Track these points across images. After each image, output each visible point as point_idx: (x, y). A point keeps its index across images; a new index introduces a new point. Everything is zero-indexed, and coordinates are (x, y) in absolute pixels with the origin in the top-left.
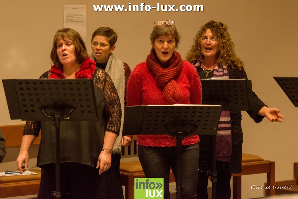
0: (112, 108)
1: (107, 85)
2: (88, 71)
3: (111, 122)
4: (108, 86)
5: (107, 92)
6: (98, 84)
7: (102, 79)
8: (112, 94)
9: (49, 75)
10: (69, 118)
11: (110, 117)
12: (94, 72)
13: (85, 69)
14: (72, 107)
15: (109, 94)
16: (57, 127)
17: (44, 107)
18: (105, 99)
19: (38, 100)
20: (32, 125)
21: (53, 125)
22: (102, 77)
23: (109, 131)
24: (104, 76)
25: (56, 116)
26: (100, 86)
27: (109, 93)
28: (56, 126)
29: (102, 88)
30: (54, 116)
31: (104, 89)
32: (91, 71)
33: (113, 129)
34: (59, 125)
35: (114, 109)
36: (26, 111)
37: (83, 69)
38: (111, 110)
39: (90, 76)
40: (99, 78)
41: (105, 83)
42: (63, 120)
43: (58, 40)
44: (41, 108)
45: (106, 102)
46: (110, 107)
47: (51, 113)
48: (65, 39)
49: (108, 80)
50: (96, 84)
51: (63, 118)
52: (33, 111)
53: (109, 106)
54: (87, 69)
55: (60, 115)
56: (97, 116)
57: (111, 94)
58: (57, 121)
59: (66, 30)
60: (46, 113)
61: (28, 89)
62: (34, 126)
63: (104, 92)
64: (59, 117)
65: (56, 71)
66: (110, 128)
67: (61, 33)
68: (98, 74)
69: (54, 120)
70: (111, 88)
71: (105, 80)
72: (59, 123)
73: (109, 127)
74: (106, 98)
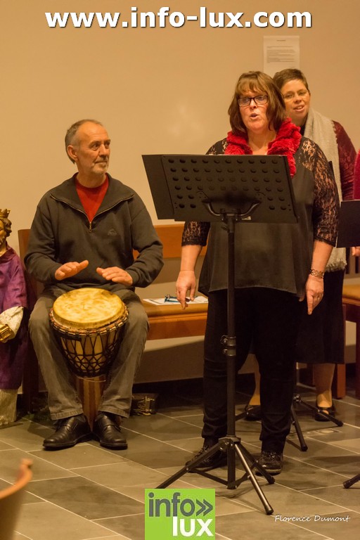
0: (325, 202)
1: (318, 165)
2: (290, 141)
3: (324, 224)
4: (321, 166)
5: (319, 176)
6: (305, 163)
7: (312, 155)
8: (327, 180)
9: (224, 147)
10: (249, 218)
11: (321, 217)
12: (299, 143)
13: (285, 138)
14: (254, 201)
15: (321, 180)
16: (231, 232)
17: (210, 200)
18: (316, 188)
19: (200, 189)
20: (199, 229)
21: (224, 229)
22: (312, 151)
23: (321, 240)
24: (314, 150)
25: (228, 215)
26: (308, 166)
27: (322, 177)
28: (229, 231)
29: (311, 170)
30: (225, 214)
31: (314, 170)
32: (295, 142)
33: (327, 237)
34: (234, 229)
35: (327, 204)
36: (182, 206)
37: (282, 138)
38: (323, 207)
39: (292, 150)
40: (307, 152)
41: (316, 161)
42: (240, 220)
43: (244, 91)
44: (205, 202)
45: (316, 193)
46: (323, 201)
47: (221, 210)
48: (255, 90)
49: (321, 157)
50: (301, 163)
51: (239, 217)
52: (193, 206)
53: (321, 198)
54: (289, 138)
55: (235, 214)
56: (295, 215)
57: (324, 179)
58: (231, 223)
59: (256, 75)
60: (213, 211)
61: (184, 171)
62: (201, 231)
63: (314, 176)
64: (234, 217)
65: (237, 141)
66: (322, 235)
67: (248, 80)
68: (305, 147)
69: (226, 221)
70: (325, 170)
71: (316, 156)
72: (234, 226)
73: (321, 233)
74: (317, 185)
